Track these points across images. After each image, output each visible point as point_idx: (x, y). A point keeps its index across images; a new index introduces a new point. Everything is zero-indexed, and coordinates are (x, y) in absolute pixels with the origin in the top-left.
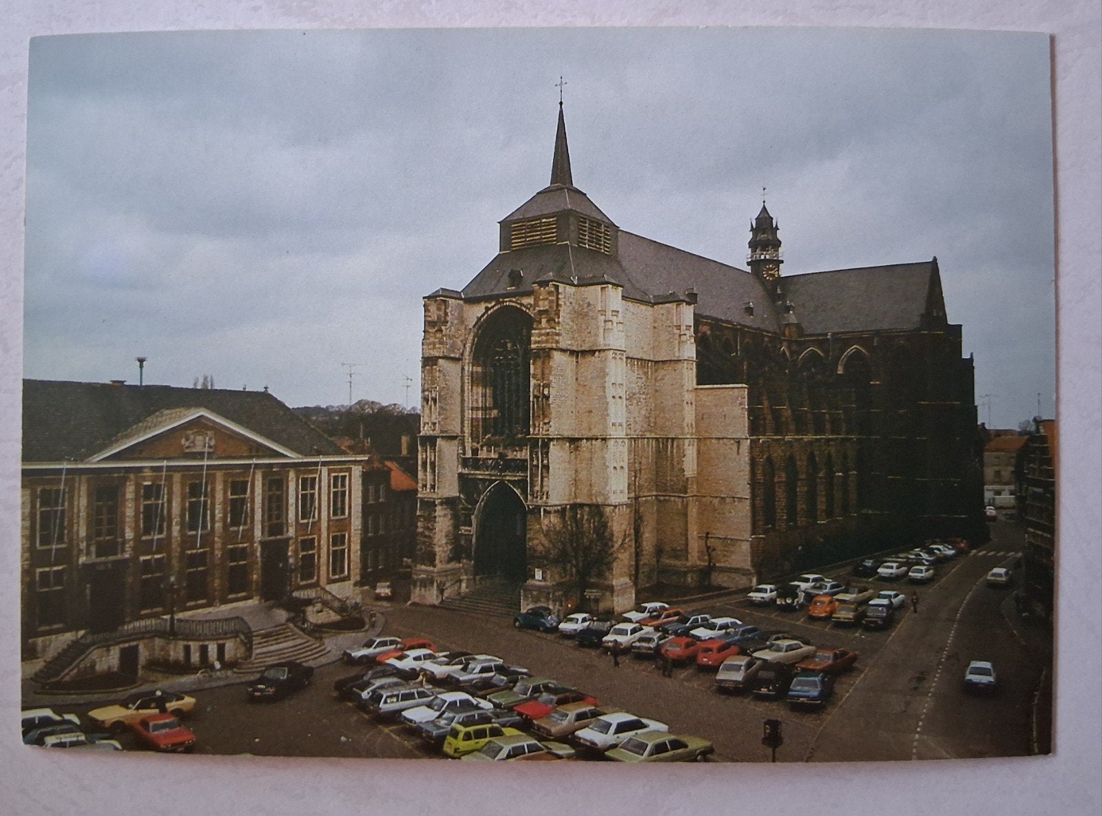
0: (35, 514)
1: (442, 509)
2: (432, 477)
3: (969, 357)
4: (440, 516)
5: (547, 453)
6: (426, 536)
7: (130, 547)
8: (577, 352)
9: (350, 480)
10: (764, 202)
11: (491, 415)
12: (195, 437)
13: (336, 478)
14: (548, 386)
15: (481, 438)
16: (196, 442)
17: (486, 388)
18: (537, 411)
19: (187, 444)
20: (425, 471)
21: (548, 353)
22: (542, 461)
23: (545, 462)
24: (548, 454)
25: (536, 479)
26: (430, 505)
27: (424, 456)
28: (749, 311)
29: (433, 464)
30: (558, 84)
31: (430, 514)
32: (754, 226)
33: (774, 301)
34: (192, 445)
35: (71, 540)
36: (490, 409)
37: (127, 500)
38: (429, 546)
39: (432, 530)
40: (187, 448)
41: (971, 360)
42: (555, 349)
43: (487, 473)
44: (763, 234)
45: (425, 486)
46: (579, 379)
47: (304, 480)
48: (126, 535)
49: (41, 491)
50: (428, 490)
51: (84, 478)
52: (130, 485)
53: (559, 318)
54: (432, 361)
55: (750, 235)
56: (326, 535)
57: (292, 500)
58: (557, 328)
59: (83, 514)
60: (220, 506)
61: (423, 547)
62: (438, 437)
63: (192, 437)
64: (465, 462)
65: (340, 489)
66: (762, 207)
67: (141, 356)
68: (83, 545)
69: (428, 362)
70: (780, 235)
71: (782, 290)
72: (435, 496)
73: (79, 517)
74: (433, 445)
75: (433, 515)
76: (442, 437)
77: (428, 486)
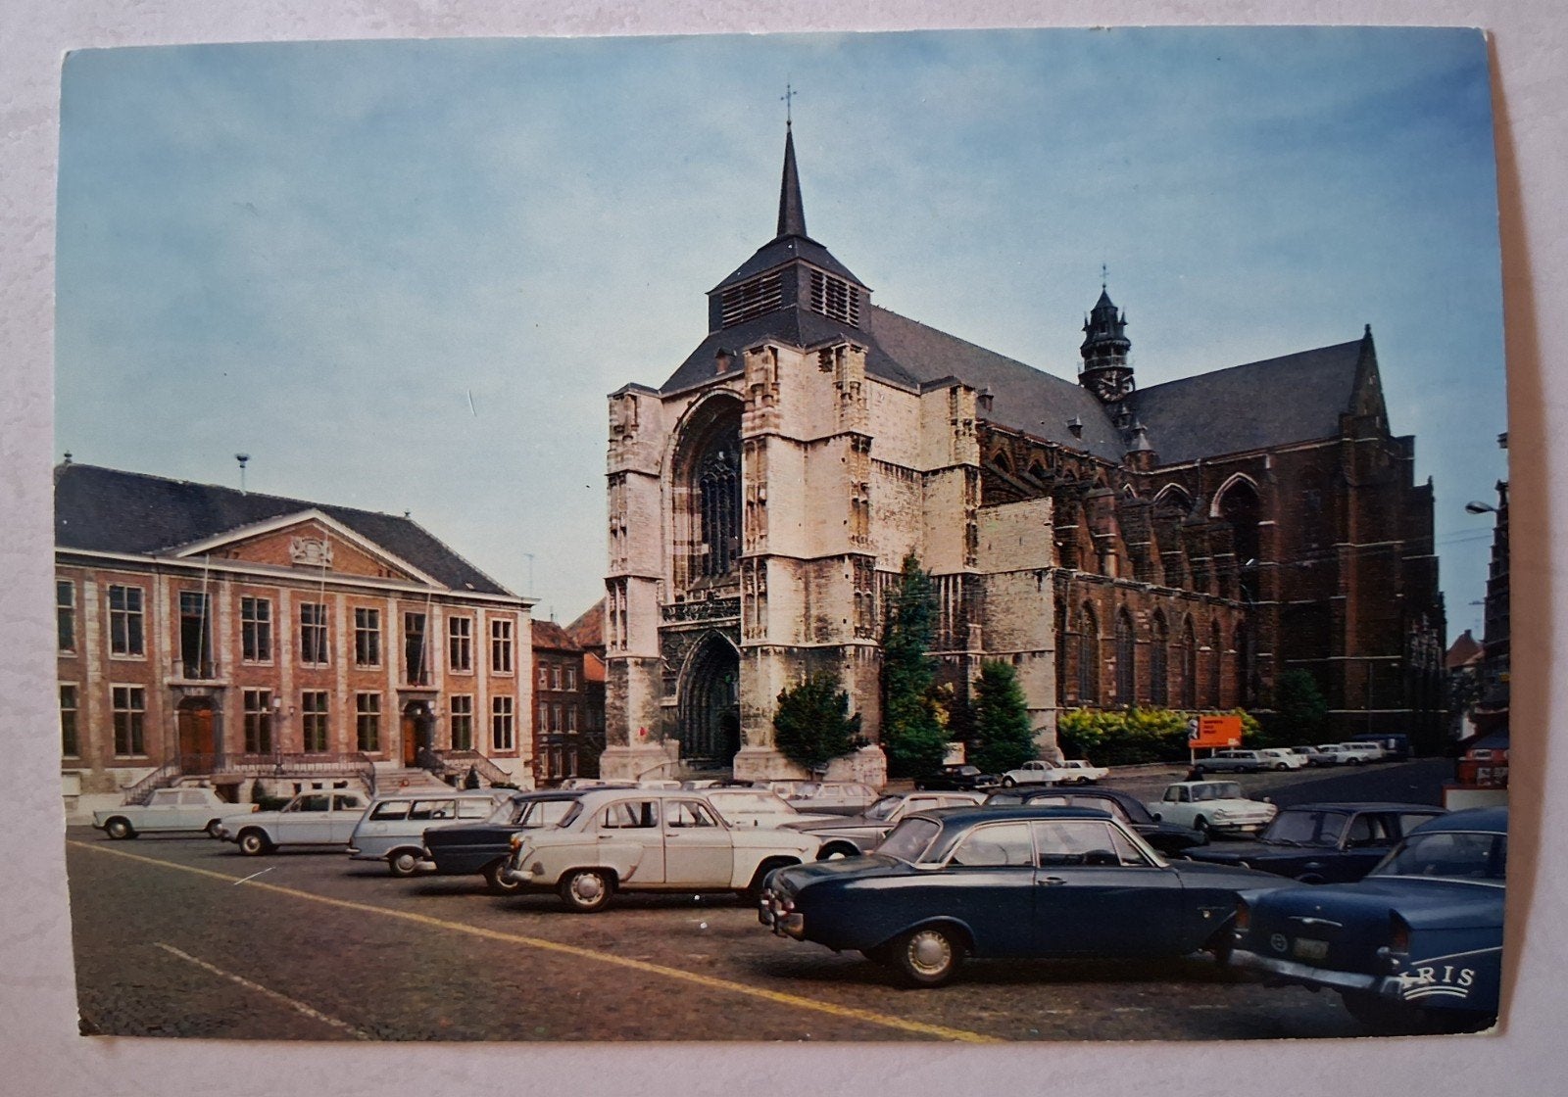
0: (105, 614)
1: (637, 672)
2: (623, 631)
3: (1426, 483)
4: (635, 680)
5: (764, 576)
6: (616, 708)
7: (227, 672)
8: (806, 443)
9: (516, 629)
10: (1104, 286)
11: (699, 550)
12: (306, 546)
13: (496, 624)
14: (765, 486)
15: (687, 582)
16: (309, 552)
17: (692, 515)
18: (752, 522)
19: (297, 553)
20: (615, 623)
21: (764, 440)
22: (759, 587)
23: (763, 588)
24: (765, 578)
25: (751, 613)
26: (620, 665)
27: (613, 604)
28: (1075, 430)
29: (623, 613)
30: (784, 96)
31: (620, 679)
32: (1089, 323)
33: (1115, 423)
34: (304, 555)
35: (151, 654)
36: (699, 543)
37: (222, 613)
38: (620, 720)
39: (623, 698)
40: (297, 557)
41: (1429, 488)
42: (773, 435)
43: (693, 622)
44: (1103, 331)
45: (614, 643)
46: (810, 480)
47: (454, 621)
48: (223, 657)
49: (111, 587)
50: (619, 648)
51: (165, 577)
52: (224, 595)
53: (778, 394)
54: (620, 477)
55: (1084, 336)
56: (485, 696)
57: (438, 643)
58: (776, 407)
59: (166, 623)
60: (344, 638)
61: (614, 722)
62: (629, 576)
63: (303, 544)
64: (665, 613)
65: (501, 639)
66: (1101, 293)
67: (243, 453)
68: (168, 662)
69: (616, 478)
70: (1127, 332)
71: (1129, 408)
72: (626, 654)
73: (160, 625)
74: (623, 589)
75: (625, 679)
76: (634, 577)
77: (619, 643)
